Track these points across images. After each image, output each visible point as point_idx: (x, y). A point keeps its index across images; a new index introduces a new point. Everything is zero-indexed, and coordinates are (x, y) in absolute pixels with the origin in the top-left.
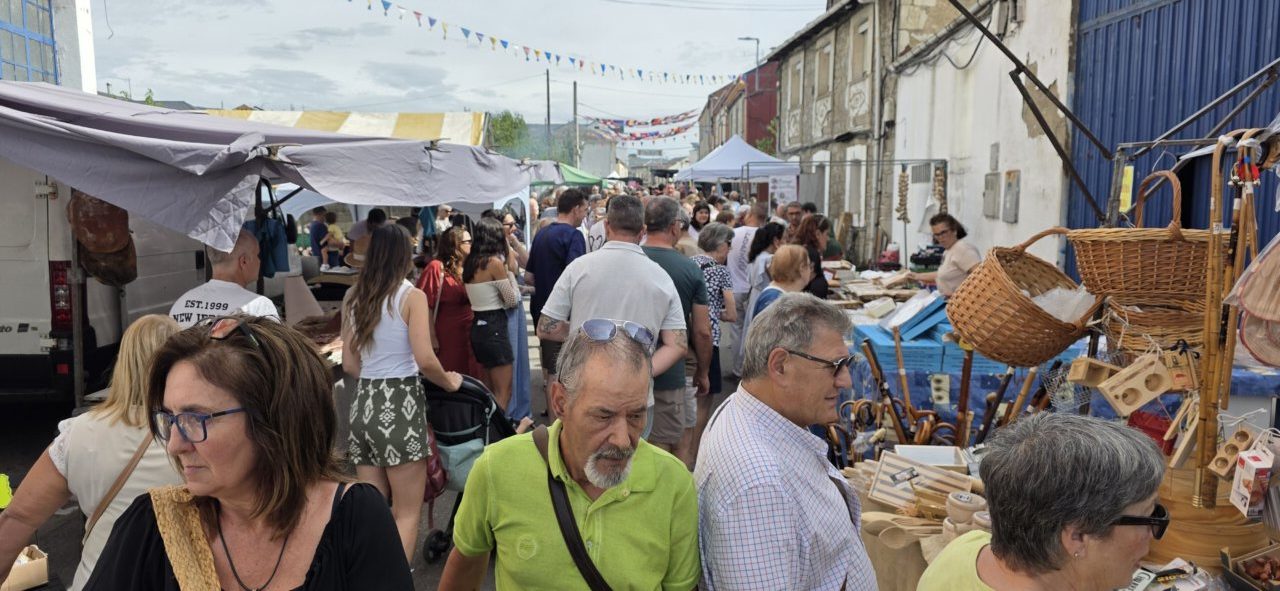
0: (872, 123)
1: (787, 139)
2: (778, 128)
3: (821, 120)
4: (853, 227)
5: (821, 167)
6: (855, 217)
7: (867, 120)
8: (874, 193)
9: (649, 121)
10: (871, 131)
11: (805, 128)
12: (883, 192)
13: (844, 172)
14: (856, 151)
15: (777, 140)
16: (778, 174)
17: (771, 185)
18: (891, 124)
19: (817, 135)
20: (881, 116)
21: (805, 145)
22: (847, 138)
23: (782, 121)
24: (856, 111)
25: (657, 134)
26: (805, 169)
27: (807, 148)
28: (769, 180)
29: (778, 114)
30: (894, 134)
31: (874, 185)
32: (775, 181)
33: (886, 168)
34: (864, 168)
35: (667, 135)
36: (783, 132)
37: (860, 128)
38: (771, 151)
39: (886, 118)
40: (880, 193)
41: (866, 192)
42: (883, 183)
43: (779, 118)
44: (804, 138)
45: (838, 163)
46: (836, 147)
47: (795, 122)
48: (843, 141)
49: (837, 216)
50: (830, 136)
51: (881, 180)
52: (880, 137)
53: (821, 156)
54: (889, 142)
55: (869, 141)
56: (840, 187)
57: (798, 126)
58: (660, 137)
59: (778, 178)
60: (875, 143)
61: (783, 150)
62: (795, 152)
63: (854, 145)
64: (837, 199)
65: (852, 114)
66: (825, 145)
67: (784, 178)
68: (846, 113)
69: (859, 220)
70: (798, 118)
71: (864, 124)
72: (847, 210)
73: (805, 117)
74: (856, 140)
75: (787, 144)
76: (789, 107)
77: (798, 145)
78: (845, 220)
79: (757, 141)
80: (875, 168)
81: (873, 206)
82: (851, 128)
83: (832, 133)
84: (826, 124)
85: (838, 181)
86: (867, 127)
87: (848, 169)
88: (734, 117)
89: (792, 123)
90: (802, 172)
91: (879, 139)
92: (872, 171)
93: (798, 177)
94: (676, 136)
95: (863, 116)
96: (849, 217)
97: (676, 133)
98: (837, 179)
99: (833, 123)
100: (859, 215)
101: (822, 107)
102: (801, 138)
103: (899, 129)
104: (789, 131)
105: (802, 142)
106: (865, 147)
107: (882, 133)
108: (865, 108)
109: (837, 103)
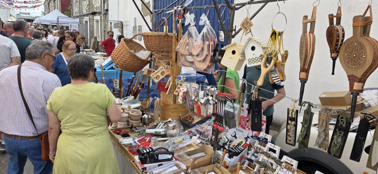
0: (101, 10)
1: (75, 12)
2: (72, 8)
3: (86, 7)
4: (97, 41)
5: (86, 22)
6: (98, 38)
7: (100, 8)
8: (103, 31)
9: (23, 2)
10: (101, 12)
11: (80, 9)
12: (106, 31)
13: (94, 24)
14: (97, 17)
15: (72, 13)
16: (71, 23)
17: (70, 27)
18: (107, 10)
19: (85, 12)
20: (104, 8)
21: (81, 15)
22: (94, 14)
23: (73, 6)
24: (96, 5)
25: (27, 7)
26: (81, 22)
27: (82, 16)
28: (69, 25)
29: (71, 4)
30: (108, 13)
31: (103, 29)
32: (71, 25)
33: (106, 23)
34: (100, 23)
35: (31, 8)
36: (73, 9)
37: (98, 11)
38: (70, 16)
39: (105, 8)
40: (105, 31)
41: (101, 31)
42: (106, 28)
43: (72, 5)
44: (80, 13)
45: (91, 20)
46: (91, 16)
47: (77, 7)
48: (93, 14)
49: (92, 38)
50: (89, 12)
51: (105, 27)
52: (104, 14)
53: (86, 18)
54: (106, 16)
55: (101, 15)
56: (93, 29)
57: (78, 8)
58: (28, 8)
59: (72, 24)
60: (103, 15)
61: (74, 16)
62: (78, 17)
63: (96, 16)
64: (92, 32)
65: (95, 6)
66: (87, 15)
67: (74, 25)
68: (93, 6)
69: (99, 39)
70: (78, 6)
71: (99, 10)
72: (95, 36)
73: (80, 5)
74: (97, 15)
75: (75, 14)
76: (75, 2)
77: (79, 15)
78: (94, 39)
79: (65, 12)
80: (103, 23)
81: (103, 35)
82: (95, 10)
83: (89, 11)
84: (87, 9)
85: (92, 27)
86: (100, 11)
87: (95, 22)
88: (56, 4)
89: (76, 7)
90: (80, 23)
91: (104, 15)
92: (102, 24)
93: (79, 25)
94: (35, 8)
95: (99, 7)
96: (96, 38)
97: (34, 7)
98: (92, 26)
99: (89, 8)
100: (99, 37)
101: (86, 3)
102: (80, 12)
103: (109, 11)
104: (76, 10)
105: (80, 14)
106: (100, 17)
107: (105, 13)
108: (99, 5)
109: (90, 2)
